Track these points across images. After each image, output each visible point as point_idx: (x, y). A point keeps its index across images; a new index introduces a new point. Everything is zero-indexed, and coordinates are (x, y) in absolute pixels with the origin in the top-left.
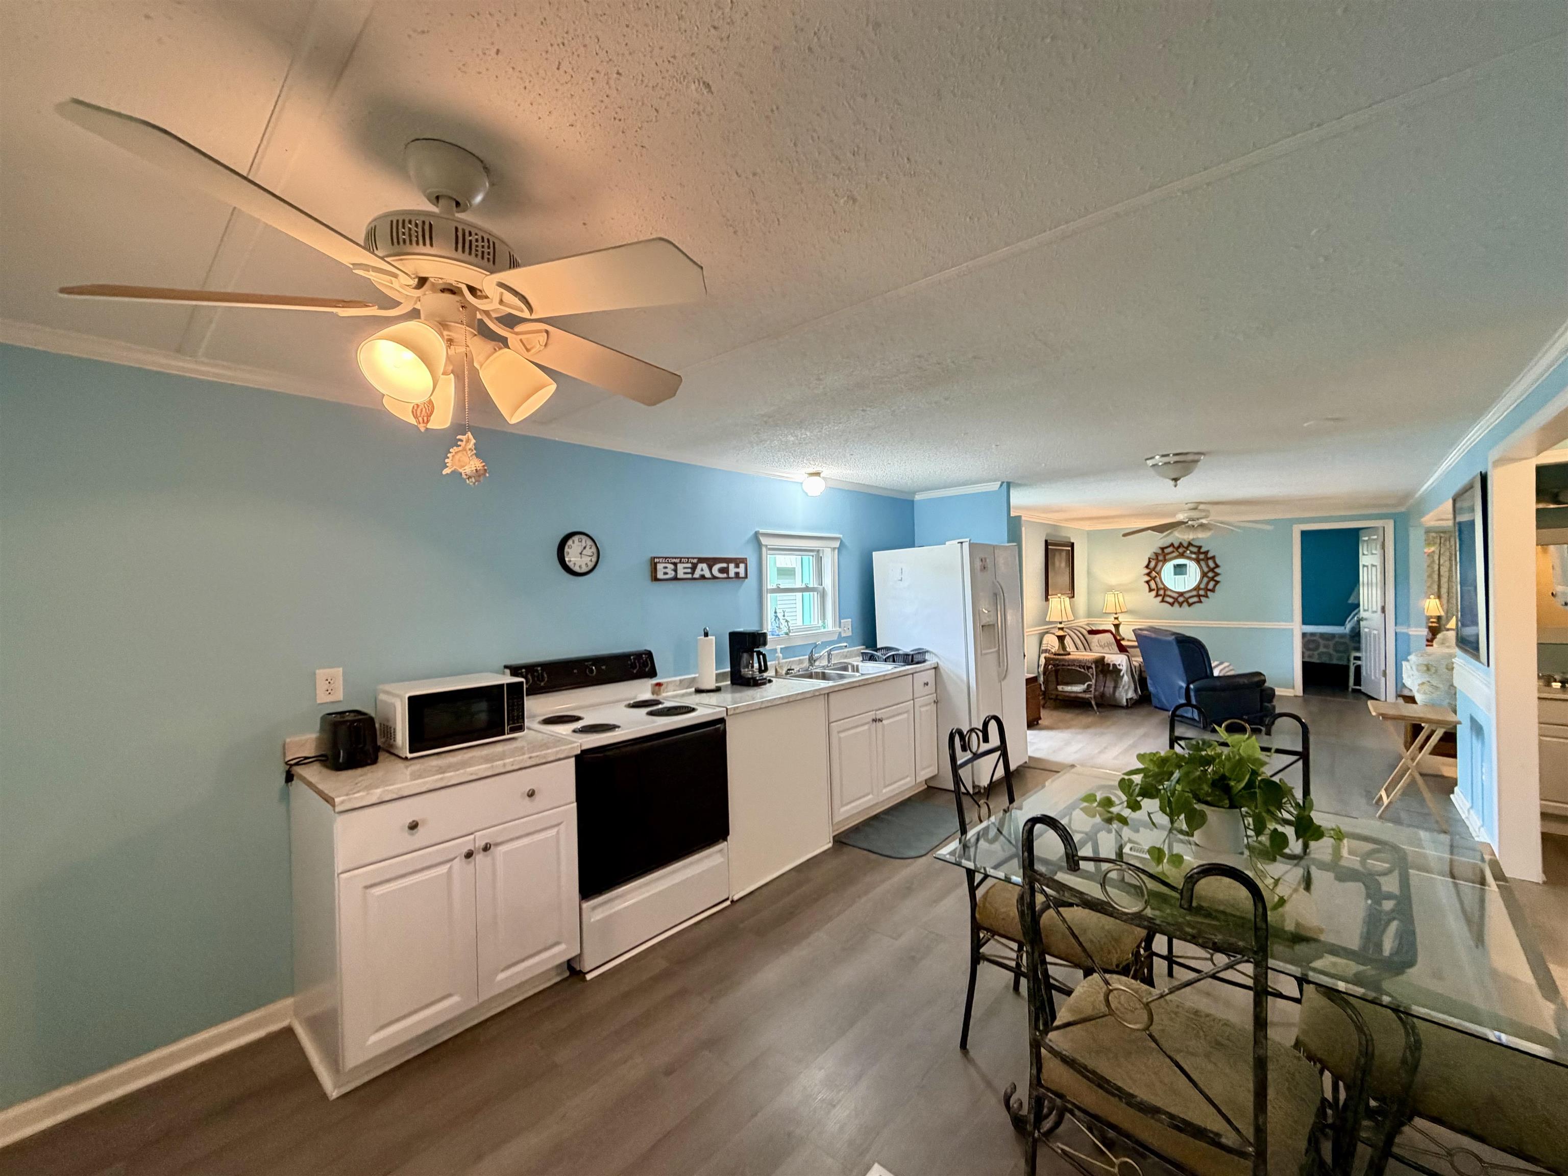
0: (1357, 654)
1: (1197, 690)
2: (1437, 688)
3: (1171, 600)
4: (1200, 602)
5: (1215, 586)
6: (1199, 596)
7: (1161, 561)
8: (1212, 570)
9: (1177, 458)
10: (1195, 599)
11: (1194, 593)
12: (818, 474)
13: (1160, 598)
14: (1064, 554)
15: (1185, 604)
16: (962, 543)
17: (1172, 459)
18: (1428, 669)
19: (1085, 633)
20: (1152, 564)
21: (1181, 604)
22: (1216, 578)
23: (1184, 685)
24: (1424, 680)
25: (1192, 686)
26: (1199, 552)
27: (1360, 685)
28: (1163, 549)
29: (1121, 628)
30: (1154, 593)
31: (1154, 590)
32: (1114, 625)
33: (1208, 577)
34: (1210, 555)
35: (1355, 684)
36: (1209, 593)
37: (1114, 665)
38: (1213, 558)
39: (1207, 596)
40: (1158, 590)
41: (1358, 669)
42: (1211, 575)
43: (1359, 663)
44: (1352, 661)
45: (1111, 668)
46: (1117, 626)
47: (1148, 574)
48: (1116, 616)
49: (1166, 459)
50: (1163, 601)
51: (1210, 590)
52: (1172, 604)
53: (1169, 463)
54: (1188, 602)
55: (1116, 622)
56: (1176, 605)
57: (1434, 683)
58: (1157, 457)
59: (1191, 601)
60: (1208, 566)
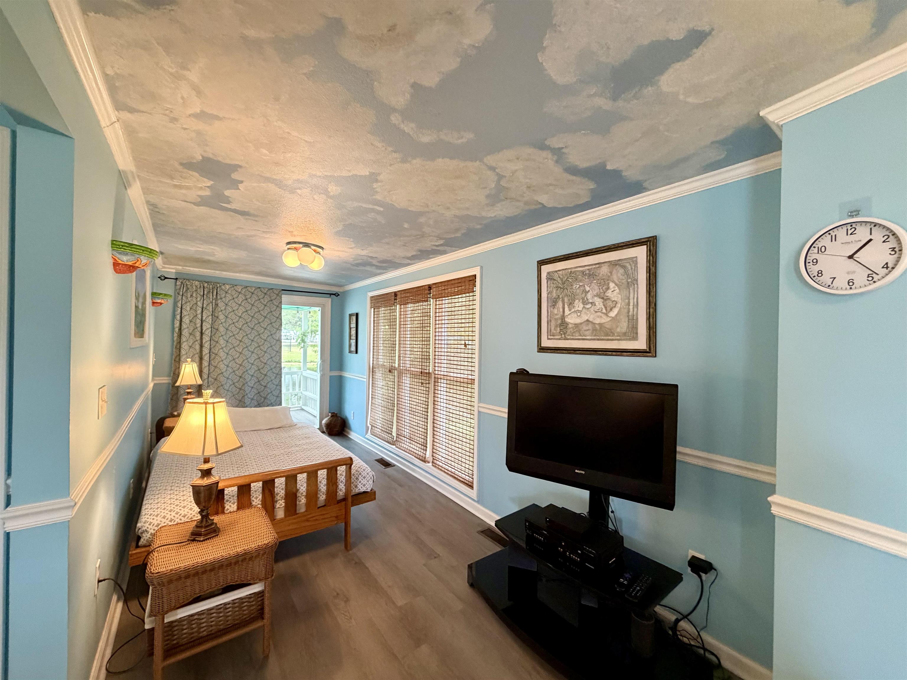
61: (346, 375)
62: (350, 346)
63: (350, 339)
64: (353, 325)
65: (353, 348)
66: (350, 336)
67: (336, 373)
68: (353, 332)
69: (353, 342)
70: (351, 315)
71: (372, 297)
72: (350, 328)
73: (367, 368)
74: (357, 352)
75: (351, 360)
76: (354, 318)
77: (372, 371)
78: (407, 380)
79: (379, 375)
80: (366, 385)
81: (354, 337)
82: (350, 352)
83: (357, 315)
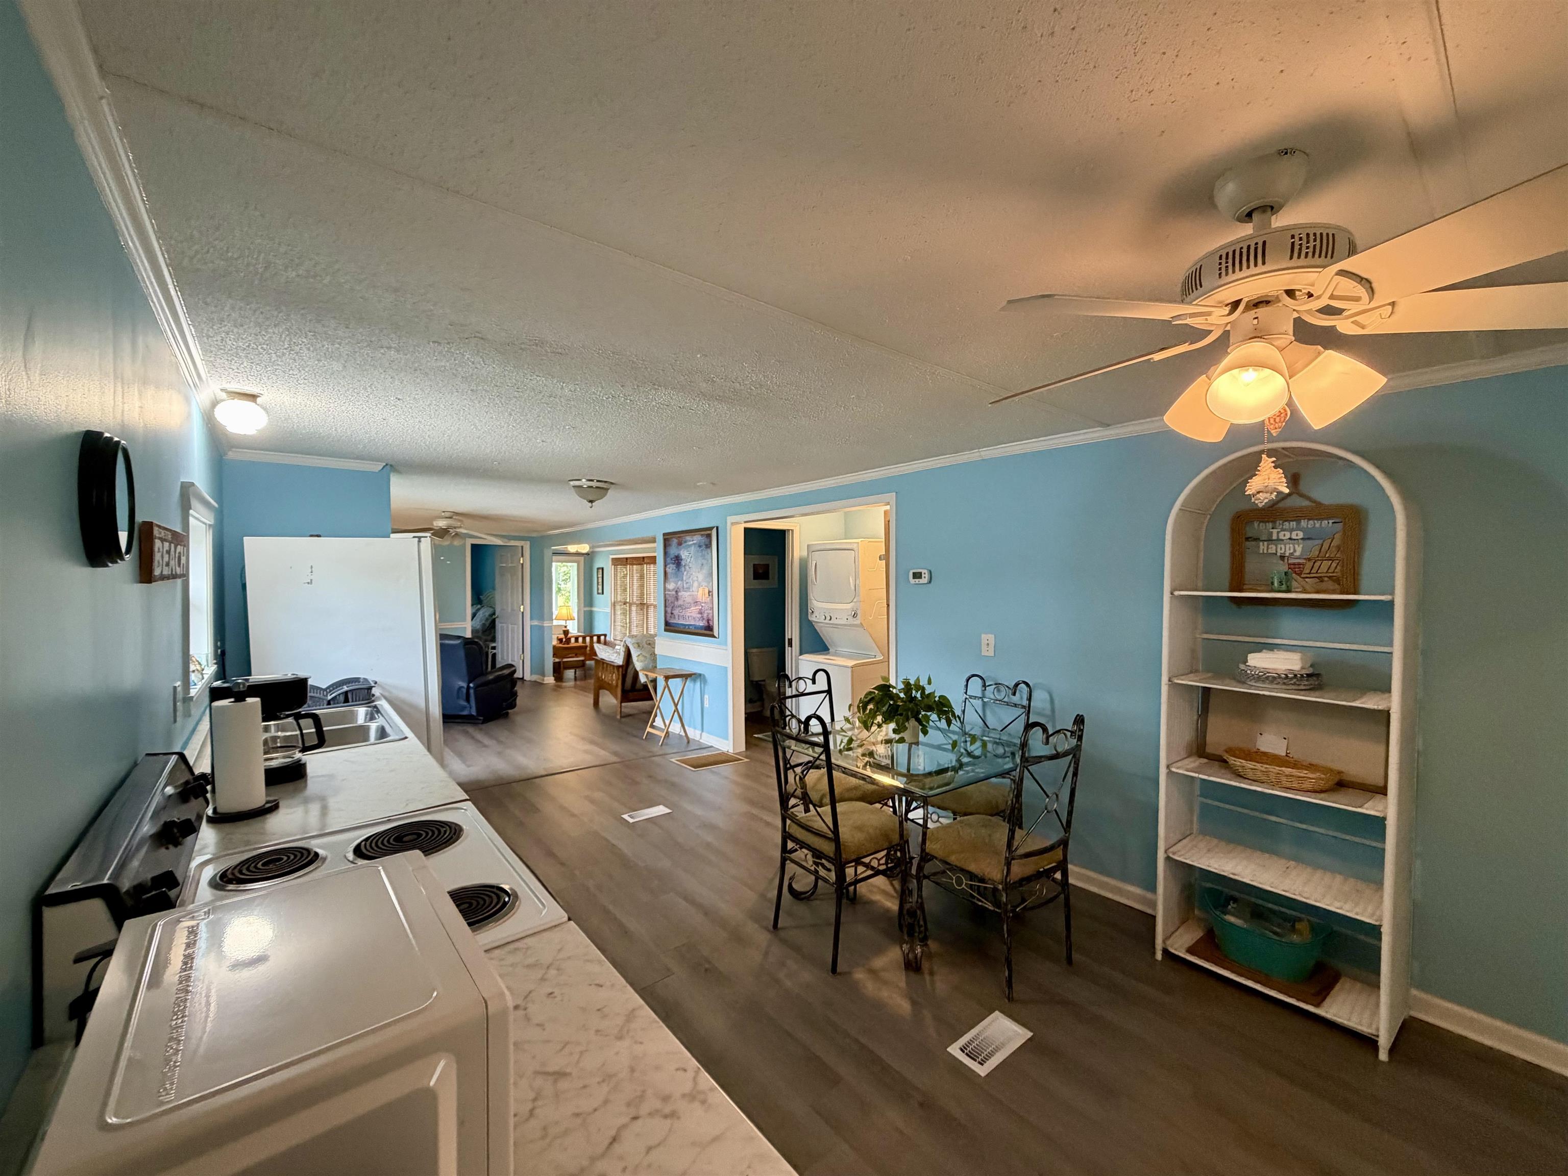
0: (494, 645)
1: (475, 688)
2: (645, 657)
9: (599, 484)
12: (253, 397)
16: (419, 538)
17: (594, 484)
18: (639, 646)
23: (464, 685)
24: (639, 653)
25: (471, 685)
41: (494, 655)
43: (494, 651)
44: (490, 651)
49: (590, 484)
53: (592, 487)
57: (644, 654)
58: (584, 480)
61: (594, 609)
62: (598, 589)
63: (598, 584)
64: (600, 576)
65: (600, 591)
66: (598, 583)
67: (587, 609)
68: (600, 580)
69: (600, 587)
70: (598, 569)
71: (613, 559)
72: (598, 578)
73: (610, 605)
74: (603, 593)
75: (598, 598)
76: (601, 571)
77: (614, 605)
78: (634, 608)
79: (618, 607)
80: (609, 614)
81: (600, 584)
82: (598, 593)
83: (603, 569)
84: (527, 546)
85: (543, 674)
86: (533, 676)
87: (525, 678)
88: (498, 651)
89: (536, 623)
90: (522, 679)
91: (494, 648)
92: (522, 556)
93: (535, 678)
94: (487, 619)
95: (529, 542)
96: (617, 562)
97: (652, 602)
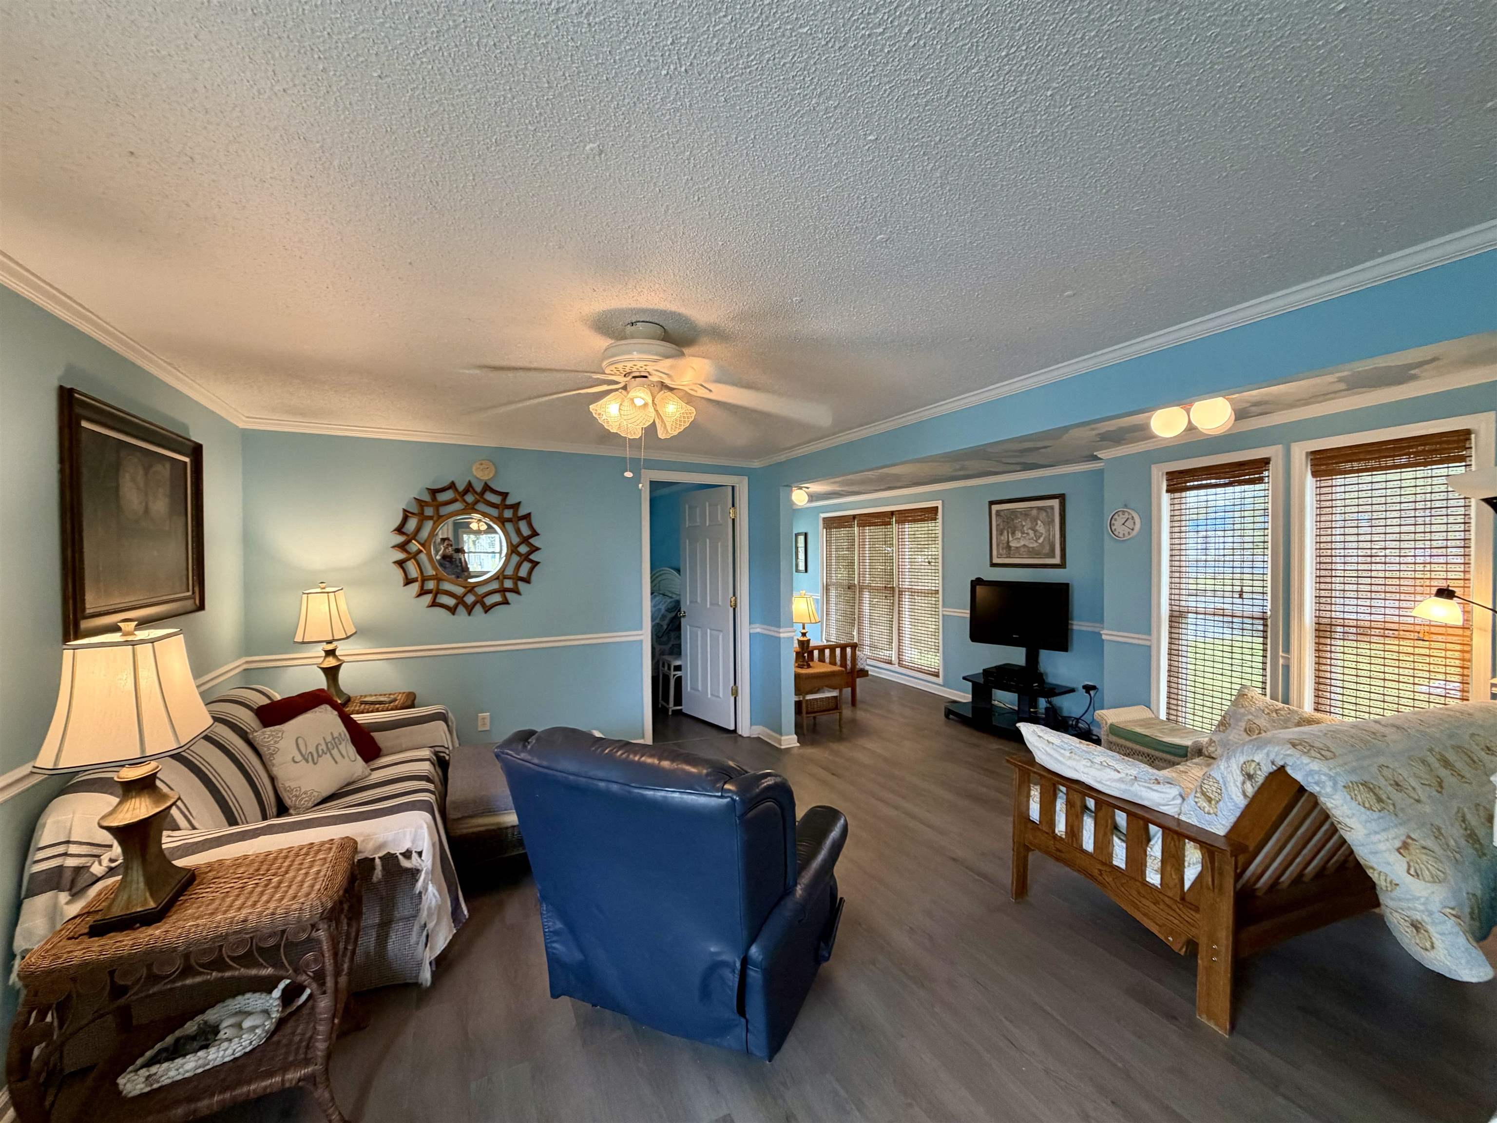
0: (678, 663)
3: (451, 602)
4: (506, 602)
5: (531, 570)
6: (503, 591)
7: (431, 518)
8: (525, 540)
10: (497, 598)
11: (495, 585)
13: (428, 598)
14: (164, 471)
15: (478, 608)
19: (247, 719)
20: (412, 524)
21: (470, 610)
22: (533, 557)
26: (503, 506)
27: (681, 705)
28: (434, 492)
29: (343, 676)
30: (415, 587)
31: (414, 580)
32: (325, 670)
33: (519, 554)
34: (522, 512)
35: (675, 705)
36: (521, 585)
37: (390, 860)
38: (527, 517)
39: (516, 591)
40: (424, 579)
41: (679, 680)
42: (523, 549)
43: (679, 673)
44: (673, 673)
45: (378, 873)
46: (332, 673)
47: (402, 547)
48: (330, 647)
50: (434, 604)
51: (522, 579)
52: (452, 610)
54: (483, 605)
55: (331, 662)
56: (461, 609)
59: (489, 600)
60: (518, 532)
62: (797, 565)
63: (797, 558)
64: (801, 544)
65: (802, 568)
66: (797, 555)
68: (802, 550)
69: (801, 561)
70: (798, 534)
71: (824, 518)
72: (797, 547)
73: (820, 586)
74: (806, 571)
75: (800, 579)
76: (802, 537)
77: (827, 588)
78: (867, 595)
79: (834, 592)
81: (802, 557)
82: (797, 571)
83: (806, 534)
84: (743, 486)
85: (778, 730)
86: (754, 727)
87: (740, 732)
88: (687, 675)
89: (758, 629)
90: (735, 731)
91: (678, 668)
92: (733, 506)
93: (758, 731)
94: (663, 617)
95: (746, 478)
96: (831, 523)
97: (906, 585)
